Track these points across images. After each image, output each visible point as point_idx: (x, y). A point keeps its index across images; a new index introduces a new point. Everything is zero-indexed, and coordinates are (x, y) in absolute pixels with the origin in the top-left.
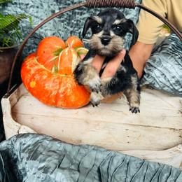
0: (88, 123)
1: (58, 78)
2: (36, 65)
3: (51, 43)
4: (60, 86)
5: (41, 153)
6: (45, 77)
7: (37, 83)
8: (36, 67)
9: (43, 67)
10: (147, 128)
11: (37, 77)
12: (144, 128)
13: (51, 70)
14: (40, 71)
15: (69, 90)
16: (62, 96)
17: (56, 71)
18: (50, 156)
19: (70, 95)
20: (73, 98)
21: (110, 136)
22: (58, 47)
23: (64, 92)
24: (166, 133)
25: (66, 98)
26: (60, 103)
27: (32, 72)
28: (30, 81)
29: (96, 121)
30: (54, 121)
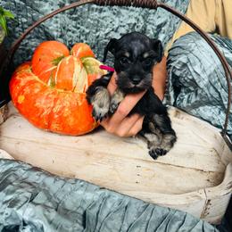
0: (88, 154)
1: (54, 93)
2: (29, 75)
3: (50, 48)
4: (55, 104)
5: (11, 184)
6: (37, 91)
7: (27, 97)
8: (28, 78)
9: (36, 78)
10: (164, 166)
11: (27, 90)
12: (161, 166)
13: (47, 82)
14: (31, 83)
15: (67, 110)
16: (56, 116)
17: (53, 84)
18: (22, 187)
19: (68, 117)
20: (71, 121)
21: (114, 172)
22: (59, 54)
23: (60, 112)
24: (189, 175)
25: (62, 120)
26: (54, 126)
27: (22, 84)
28: (19, 94)
29: (99, 153)
30: (45, 149)
